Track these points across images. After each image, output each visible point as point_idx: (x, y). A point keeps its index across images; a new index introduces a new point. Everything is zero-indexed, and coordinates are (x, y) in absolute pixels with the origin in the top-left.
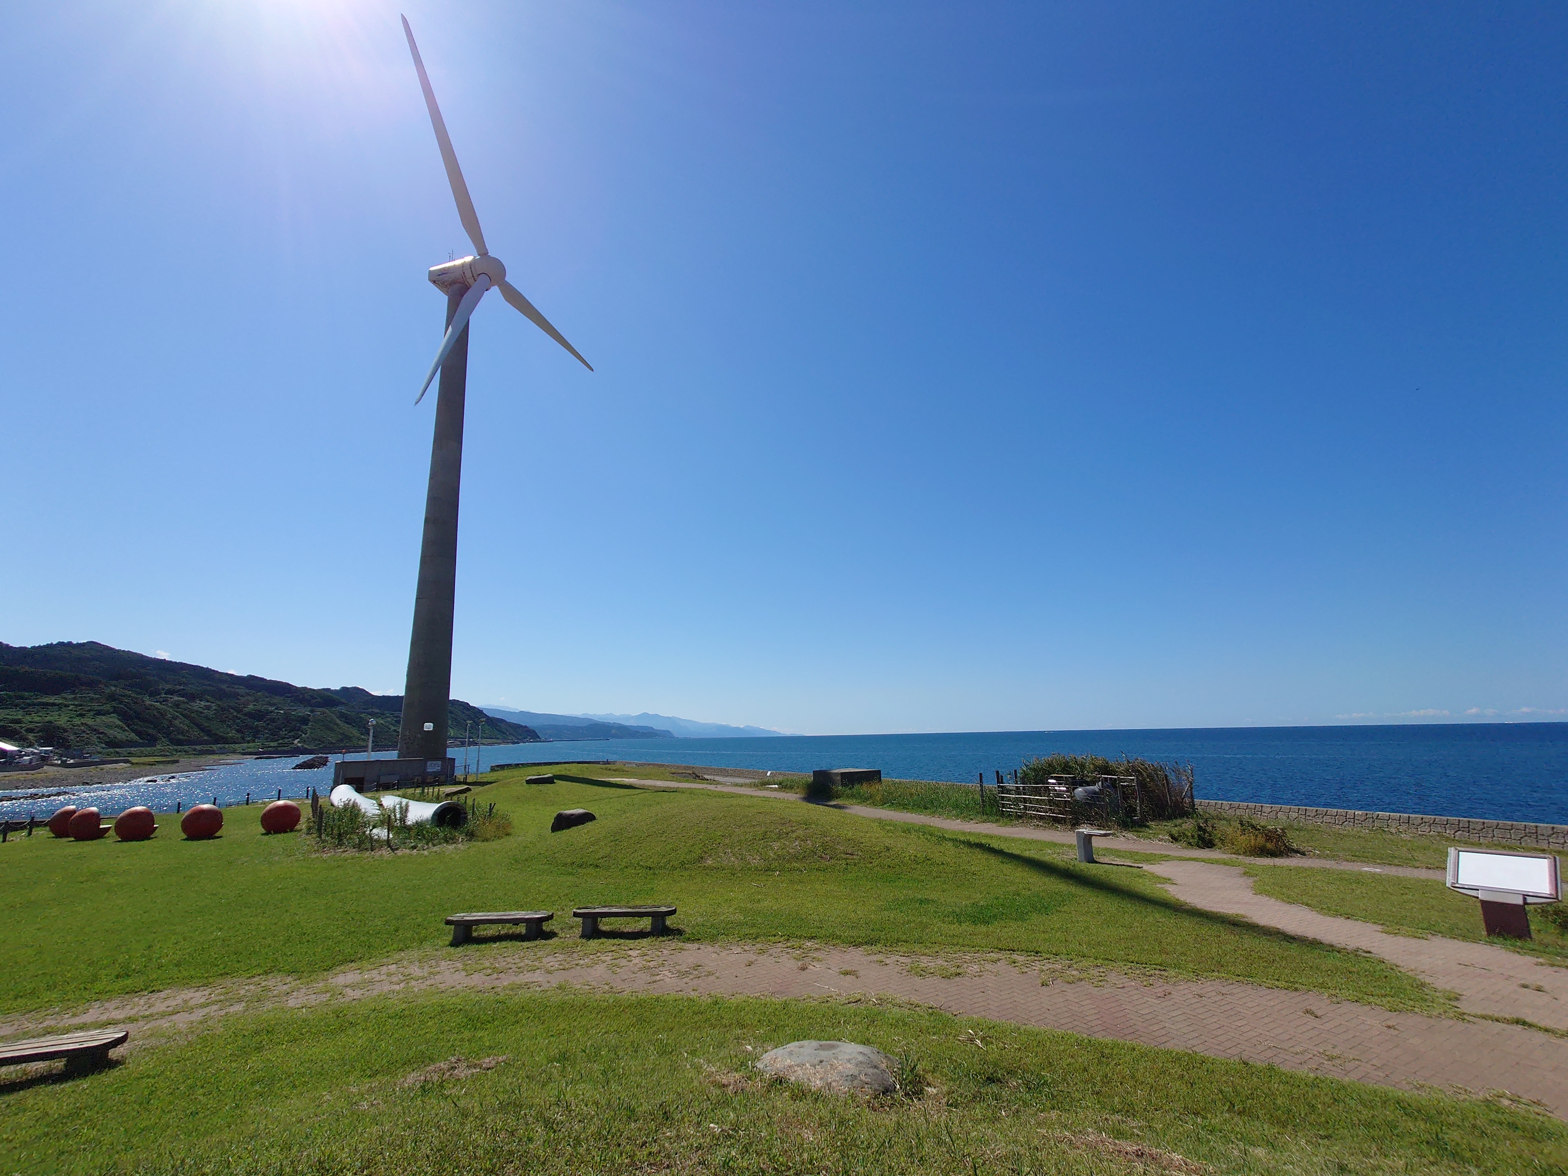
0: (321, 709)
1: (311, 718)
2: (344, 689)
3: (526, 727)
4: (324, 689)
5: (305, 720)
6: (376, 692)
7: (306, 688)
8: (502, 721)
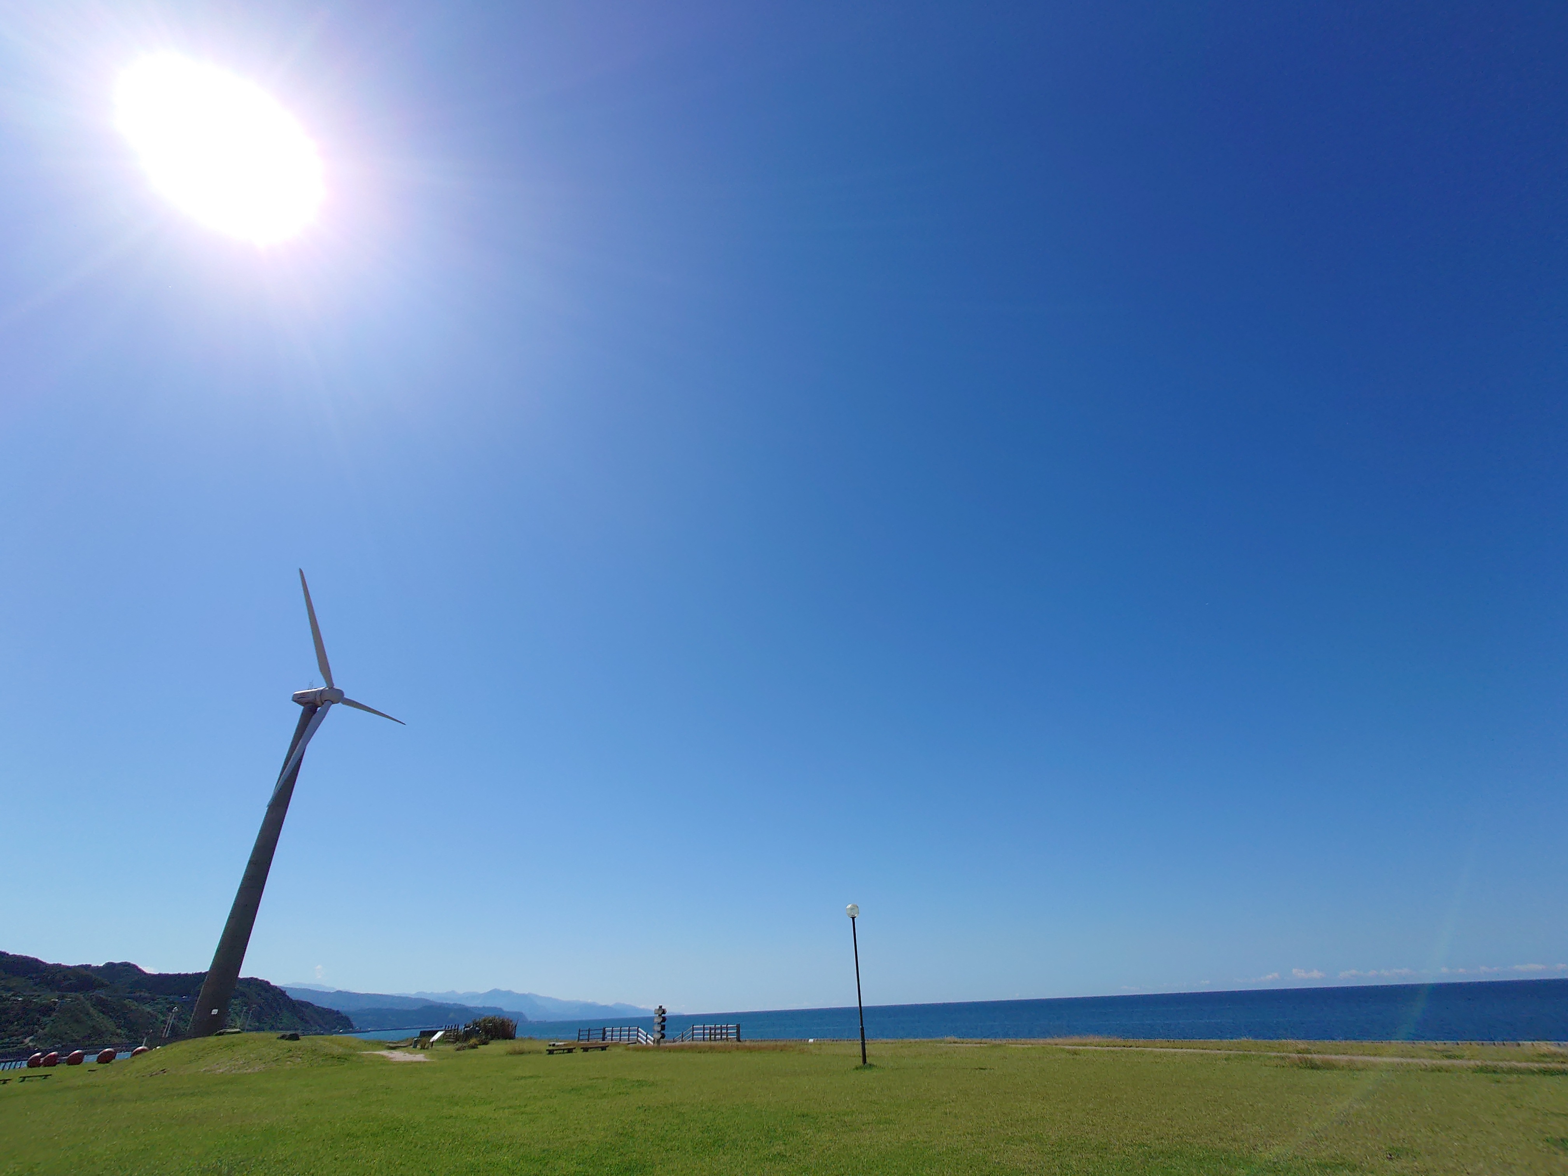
0: (73, 994)
1: (57, 1007)
2: (110, 966)
3: (338, 1013)
4: (82, 966)
5: (47, 1010)
6: (150, 969)
7: (60, 965)
8: (308, 1005)
